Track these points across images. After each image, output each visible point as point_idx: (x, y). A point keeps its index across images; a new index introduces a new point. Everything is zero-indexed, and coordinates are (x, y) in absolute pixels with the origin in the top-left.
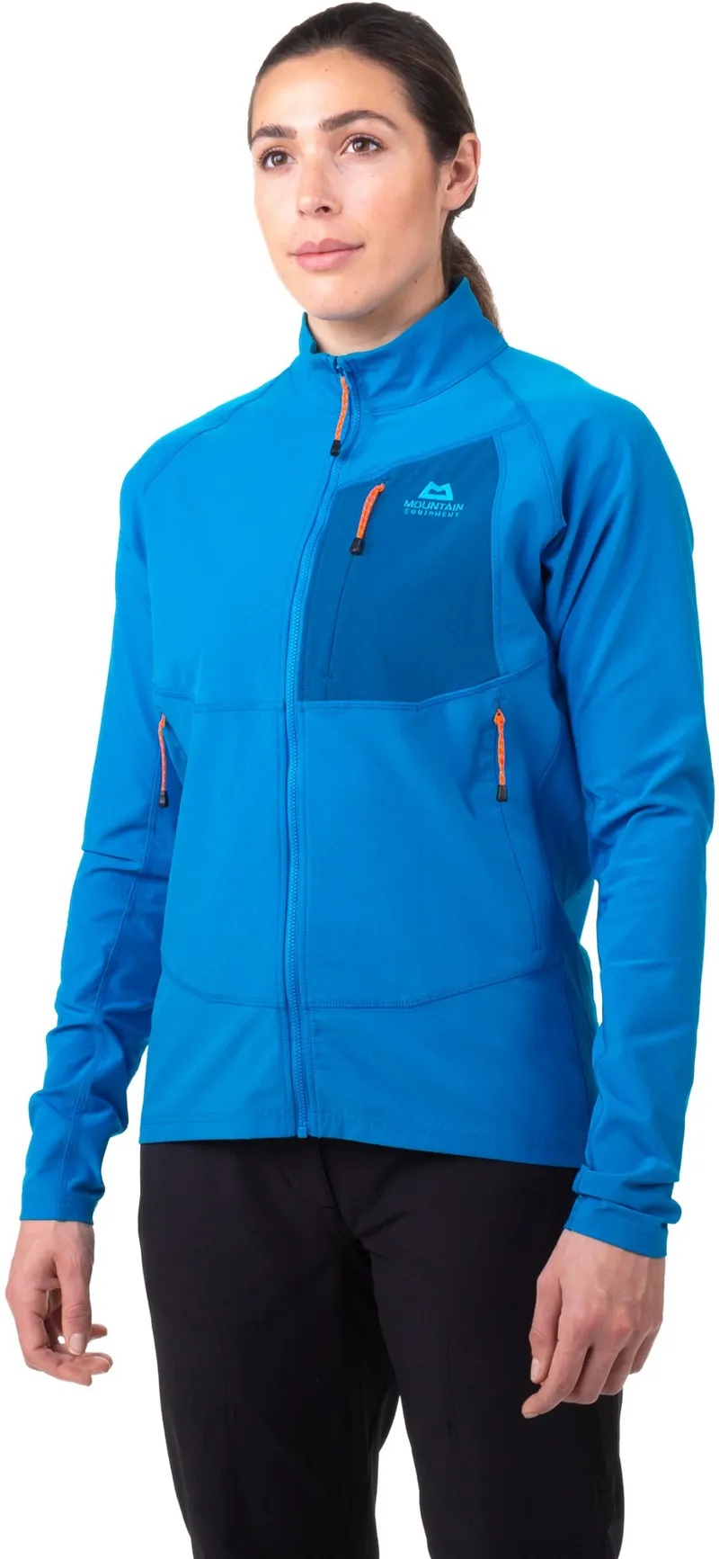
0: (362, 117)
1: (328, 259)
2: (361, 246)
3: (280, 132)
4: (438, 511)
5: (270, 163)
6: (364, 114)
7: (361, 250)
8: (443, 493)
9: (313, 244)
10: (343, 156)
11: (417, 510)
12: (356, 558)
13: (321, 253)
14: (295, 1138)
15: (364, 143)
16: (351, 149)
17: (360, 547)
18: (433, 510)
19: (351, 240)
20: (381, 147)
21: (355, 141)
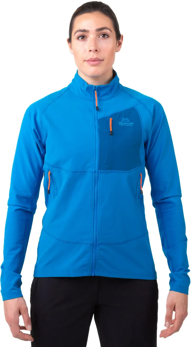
0: (105, 29)
1: (96, 62)
2: (103, 60)
3: (85, 31)
4: (127, 124)
5: (80, 38)
6: (106, 28)
7: (103, 61)
8: (127, 120)
9: (93, 59)
10: (99, 38)
11: (122, 124)
12: (111, 136)
13: (94, 61)
14: (91, 276)
15: (104, 35)
16: (101, 36)
17: (112, 133)
18: (126, 124)
19: (101, 58)
20: (108, 36)
21: (102, 35)
